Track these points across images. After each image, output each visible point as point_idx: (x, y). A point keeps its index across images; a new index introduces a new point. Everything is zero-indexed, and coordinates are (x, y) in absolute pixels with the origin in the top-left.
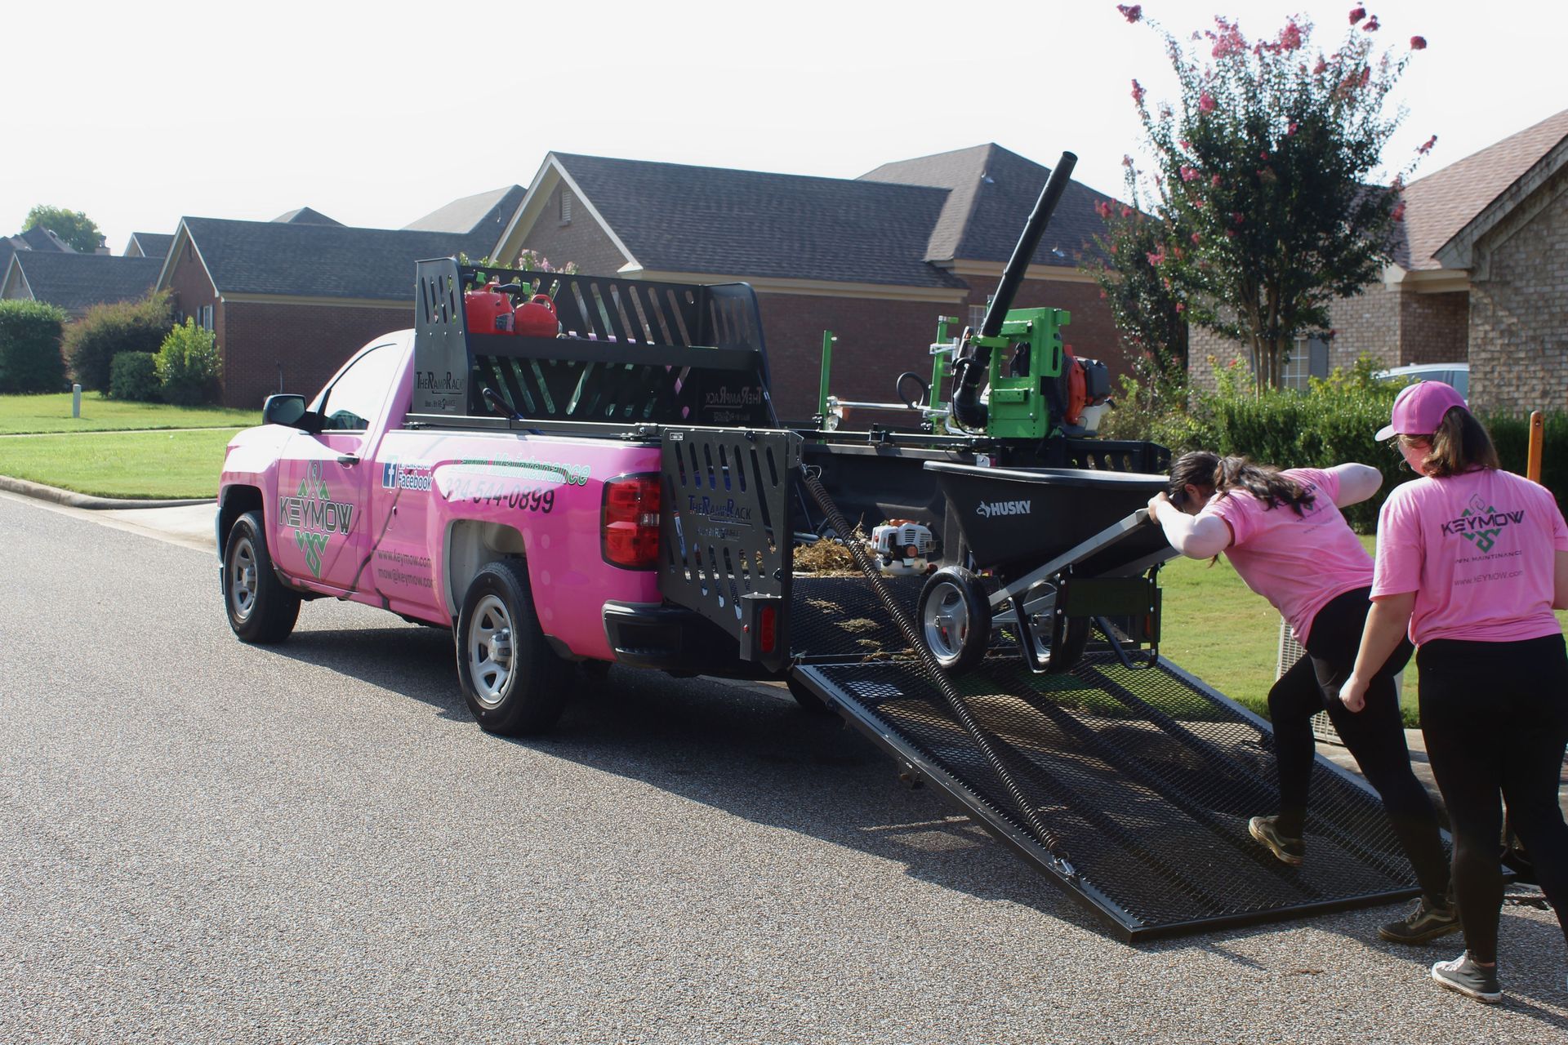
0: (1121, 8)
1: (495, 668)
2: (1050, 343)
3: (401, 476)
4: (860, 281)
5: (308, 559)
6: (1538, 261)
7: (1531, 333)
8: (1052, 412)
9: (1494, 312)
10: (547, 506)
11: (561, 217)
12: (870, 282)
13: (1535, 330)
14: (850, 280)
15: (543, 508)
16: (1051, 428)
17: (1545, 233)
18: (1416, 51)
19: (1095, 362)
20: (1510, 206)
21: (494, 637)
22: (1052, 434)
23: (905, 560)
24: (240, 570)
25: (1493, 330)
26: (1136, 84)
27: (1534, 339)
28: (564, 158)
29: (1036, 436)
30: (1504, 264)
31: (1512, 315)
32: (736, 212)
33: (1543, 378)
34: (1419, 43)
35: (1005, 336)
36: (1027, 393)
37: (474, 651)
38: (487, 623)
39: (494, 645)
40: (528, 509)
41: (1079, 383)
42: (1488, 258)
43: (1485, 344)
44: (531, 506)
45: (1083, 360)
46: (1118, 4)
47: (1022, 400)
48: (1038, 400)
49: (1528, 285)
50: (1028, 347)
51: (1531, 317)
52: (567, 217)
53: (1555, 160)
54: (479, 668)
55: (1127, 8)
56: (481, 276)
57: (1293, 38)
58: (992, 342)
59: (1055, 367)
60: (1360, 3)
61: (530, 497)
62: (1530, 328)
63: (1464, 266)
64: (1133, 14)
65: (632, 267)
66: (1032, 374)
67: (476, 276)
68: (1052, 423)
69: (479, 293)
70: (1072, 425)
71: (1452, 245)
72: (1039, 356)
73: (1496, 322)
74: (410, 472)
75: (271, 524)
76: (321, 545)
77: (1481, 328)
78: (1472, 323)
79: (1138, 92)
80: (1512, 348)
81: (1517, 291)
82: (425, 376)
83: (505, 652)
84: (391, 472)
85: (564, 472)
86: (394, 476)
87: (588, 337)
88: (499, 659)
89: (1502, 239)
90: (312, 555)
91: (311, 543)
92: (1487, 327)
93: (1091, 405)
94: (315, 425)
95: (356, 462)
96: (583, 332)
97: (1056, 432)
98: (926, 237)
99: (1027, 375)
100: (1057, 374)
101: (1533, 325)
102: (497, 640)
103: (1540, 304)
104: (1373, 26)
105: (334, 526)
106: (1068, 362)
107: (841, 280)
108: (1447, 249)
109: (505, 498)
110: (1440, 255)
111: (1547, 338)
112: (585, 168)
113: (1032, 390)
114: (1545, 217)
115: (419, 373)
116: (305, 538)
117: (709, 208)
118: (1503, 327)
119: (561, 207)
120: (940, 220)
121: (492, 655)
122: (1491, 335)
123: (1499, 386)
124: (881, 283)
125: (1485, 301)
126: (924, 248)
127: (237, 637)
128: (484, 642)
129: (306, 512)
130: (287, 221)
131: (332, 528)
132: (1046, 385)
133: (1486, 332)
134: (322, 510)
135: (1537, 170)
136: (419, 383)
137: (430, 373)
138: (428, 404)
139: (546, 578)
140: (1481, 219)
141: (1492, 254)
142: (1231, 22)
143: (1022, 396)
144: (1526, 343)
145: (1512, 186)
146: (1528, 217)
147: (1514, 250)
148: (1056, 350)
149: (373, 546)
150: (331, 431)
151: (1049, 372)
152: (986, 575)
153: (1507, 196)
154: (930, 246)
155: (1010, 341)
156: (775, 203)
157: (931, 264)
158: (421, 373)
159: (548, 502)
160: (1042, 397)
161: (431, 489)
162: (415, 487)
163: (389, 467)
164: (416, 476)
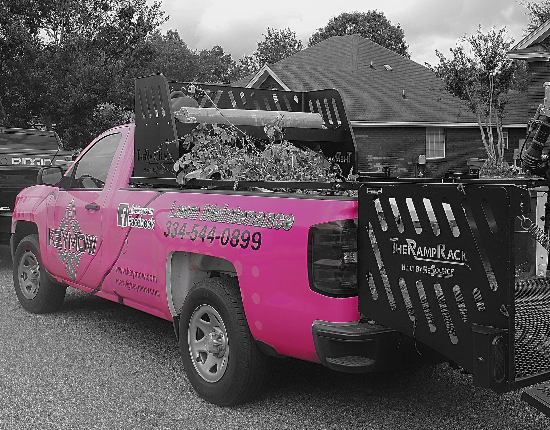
3: (131, 219)
5: (68, 269)
10: (256, 245)
15: (253, 247)
40: (239, 246)
44: (241, 245)
74: (138, 216)
76: (76, 260)
82: (142, 152)
84: (123, 216)
86: (125, 219)
90: (70, 265)
91: (70, 260)
94: (69, 184)
95: (97, 208)
105: (85, 248)
116: (65, 256)
129: (65, 240)
131: (83, 250)
134: (76, 239)
136: (139, 158)
137: (145, 150)
139: (256, 299)
158: (140, 150)
159: (256, 242)
161: (154, 229)
162: (141, 226)
163: (121, 212)
164: (142, 219)
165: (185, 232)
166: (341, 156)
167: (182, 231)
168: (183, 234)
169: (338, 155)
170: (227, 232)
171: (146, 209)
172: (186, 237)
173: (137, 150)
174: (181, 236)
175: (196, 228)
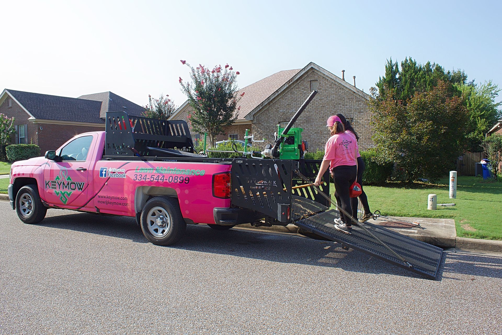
0: (181, 61)
1: (157, 227)
3: (109, 174)
4: (87, 122)
5: (61, 199)
6: (266, 119)
7: (265, 134)
9: (257, 129)
10: (187, 182)
11: (8, 105)
12: (89, 122)
13: (266, 133)
14: (85, 122)
15: (185, 183)
17: (268, 113)
18: (237, 75)
19: (305, 141)
20: (261, 108)
24: (24, 203)
25: (257, 133)
26: (180, 78)
27: (266, 135)
28: (9, 91)
30: (259, 119)
31: (261, 130)
32: (55, 105)
33: (268, 143)
34: (238, 73)
35: (289, 134)
37: (149, 223)
38: (154, 214)
42: (256, 118)
43: (256, 136)
44: (179, 182)
46: (181, 60)
47: (294, 150)
49: (264, 124)
51: (265, 130)
52: (10, 105)
53: (270, 98)
54: (151, 227)
55: (182, 61)
57: (219, 70)
60: (227, 64)
62: (265, 133)
63: (251, 120)
64: (184, 62)
65: (32, 118)
71: (248, 115)
73: (258, 131)
74: (114, 173)
75: (41, 188)
76: (69, 194)
77: (254, 133)
78: (253, 132)
79: (180, 80)
80: (262, 137)
81: (262, 125)
82: (111, 145)
83: (163, 222)
84: (104, 173)
86: (105, 174)
88: (161, 224)
89: (258, 114)
90: (63, 197)
91: (63, 194)
92: (256, 132)
94: (58, 159)
95: (84, 170)
98: (99, 112)
101: (266, 132)
102: (160, 219)
103: (267, 128)
104: (231, 69)
105: (75, 188)
108: (247, 116)
110: (246, 117)
111: (269, 135)
112: (16, 93)
113: (296, 148)
114: (268, 110)
116: (60, 193)
118: (259, 132)
119: (8, 103)
120: (101, 108)
122: (257, 134)
123: (259, 145)
125: (255, 127)
126: (99, 115)
127: (23, 222)
128: (153, 220)
129: (60, 185)
131: (73, 189)
132: (299, 146)
133: (256, 133)
134: (68, 184)
135: (267, 100)
136: (109, 147)
137: (113, 144)
139: (187, 202)
140: (255, 110)
141: (256, 117)
142: (203, 66)
144: (264, 136)
145: (261, 103)
146: (264, 110)
147: (261, 116)
149: (95, 194)
151: (300, 143)
153: (260, 105)
154: (101, 114)
155: (290, 136)
156: (64, 104)
157: (101, 118)
158: (109, 144)
159: (187, 181)
160: (299, 149)
161: (126, 178)
162: (117, 177)
163: (102, 171)
164: (117, 174)
165: (147, 178)
166: (185, 148)
167: (145, 178)
168: (146, 179)
169: (184, 148)
170: (171, 178)
171: (119, 169)
172: (149, 180)
173: (108, 144)
174: (144, 180)
175: (153, 177)
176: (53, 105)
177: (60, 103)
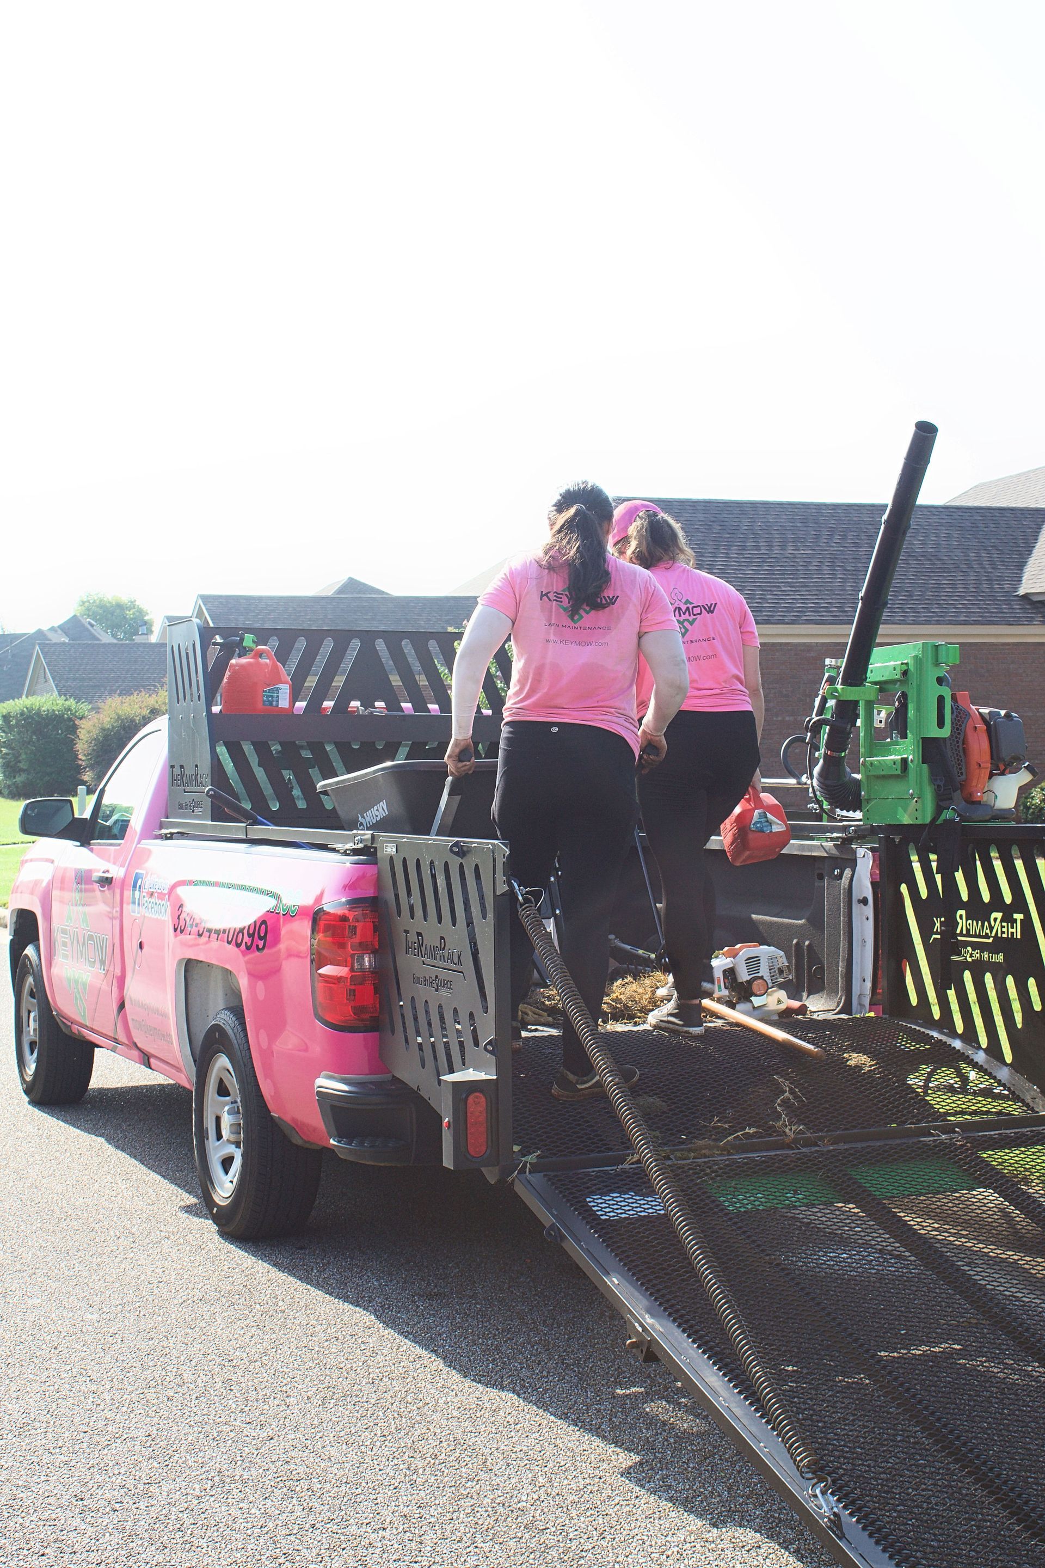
1: (231, 1149)
2: (934, 691)
3: (145, 899)
4: (938, 623)
5: (77, 1003)
8: (939, 786)
10: (261, 944)
12: (951, 623)
14: (927, 622)
15: (257, 945)
16: (939, 810)
19: (1003, 713)
21: (226, 1108)
22: (943, 817)
23: (753, 998)
24: (29, 1012)
29: (919, 822)
32: (790, 550)
35: (875, 683)
36: (904, 761)
37: (210, 1125)
38: (223, 1091)
39: (227, 1121)
40: (243, 946)
41: (979, 746)
44: (247, 943)
45: (985, 710)
47: (899, 772)
48: (919, 771)
50: (904, 695)
54: (216, 1148)
56: (249, 640)
58: (852, 693)
59: (941, 724)
61: (245, 932)
66: (909, 735)
67: (242, 639)
68: (942, 802)
69: (244, 661)
70: (972, 802)
72: (918, 709)
74: (152, 894)
75: (45, 955)
76: (84, 984)
82: (177, 771)
83: (236, 1128)
85: (277, 897)
86: (139, 899)
87: (401, 709)
88: (233, 1138)
90: (78, 998)
91: (77, 983)
93: (1003, 774)
94: (87, 834)
95: (109, 881)
96: (420, 705)
97: (948, 814)
98: (1021, 566)
99: (904, 736)
100: (946, 732)
102: (229, 1113)
105: (94, 962)
106: (960, 716)
107: (915, 623)
109: (224, 931)
113: (911, 757)
115: (172, 767)
116: (72, 977)
117: (758, 548)
120: (1038, 545)
121: (225, 1133)
124: (965, 623)
126: (1019, 580)
127: (26, 1099)
128: (219, 1114)
129: (72, 943)
130: (330, 594)
131: (92, 964)
132: (930, 748)
134: (84, 942)
136: (173, 781)
137: (182, 767)
138: (181, 807)
139: (263, 1039)
143: (899, 766)
148: (941, 699)
150: (99, 841)
151: (935, 732)
152: (872, 1014)
154: (1026, 577)
155: (881, 690)
156: (837, 538)
157: (1026, 597)
159: (261, 938)
160: (925, 766)
162: (156, 913)
164: (156, 901)
176: (783, 548)
177: (817, 537)
